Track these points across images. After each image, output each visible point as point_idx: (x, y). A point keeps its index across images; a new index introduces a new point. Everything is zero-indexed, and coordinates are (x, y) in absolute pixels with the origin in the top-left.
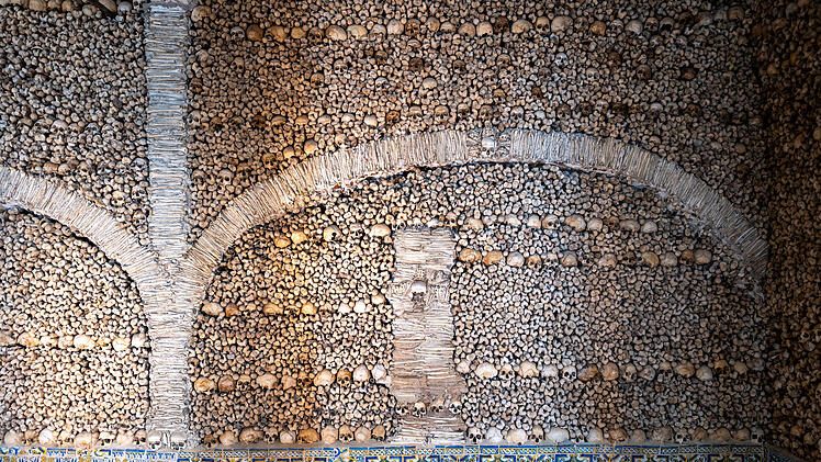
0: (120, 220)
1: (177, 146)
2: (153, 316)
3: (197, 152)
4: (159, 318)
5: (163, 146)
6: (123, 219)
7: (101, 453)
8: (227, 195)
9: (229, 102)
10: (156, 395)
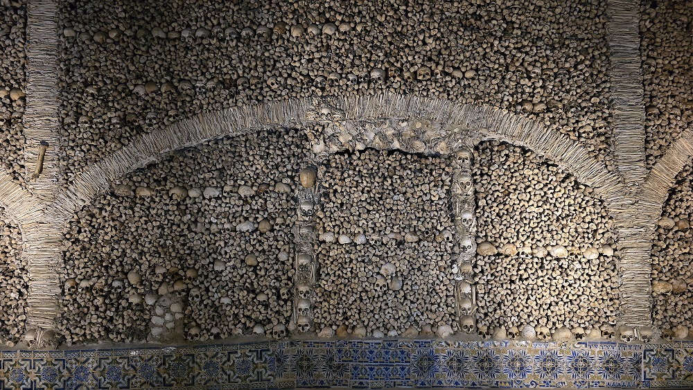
0: (590, 150)
1: (634, 88)
2: (621, 230)
3: (654, 93)
4: (627, 231)
5: (624, 87)
6: (592, 148)
7: (578, 346)
8: (678, 129)
9: (679, 52)
10: (624, 296)
